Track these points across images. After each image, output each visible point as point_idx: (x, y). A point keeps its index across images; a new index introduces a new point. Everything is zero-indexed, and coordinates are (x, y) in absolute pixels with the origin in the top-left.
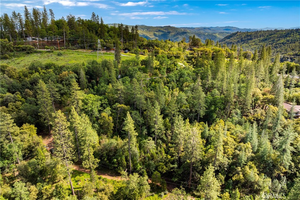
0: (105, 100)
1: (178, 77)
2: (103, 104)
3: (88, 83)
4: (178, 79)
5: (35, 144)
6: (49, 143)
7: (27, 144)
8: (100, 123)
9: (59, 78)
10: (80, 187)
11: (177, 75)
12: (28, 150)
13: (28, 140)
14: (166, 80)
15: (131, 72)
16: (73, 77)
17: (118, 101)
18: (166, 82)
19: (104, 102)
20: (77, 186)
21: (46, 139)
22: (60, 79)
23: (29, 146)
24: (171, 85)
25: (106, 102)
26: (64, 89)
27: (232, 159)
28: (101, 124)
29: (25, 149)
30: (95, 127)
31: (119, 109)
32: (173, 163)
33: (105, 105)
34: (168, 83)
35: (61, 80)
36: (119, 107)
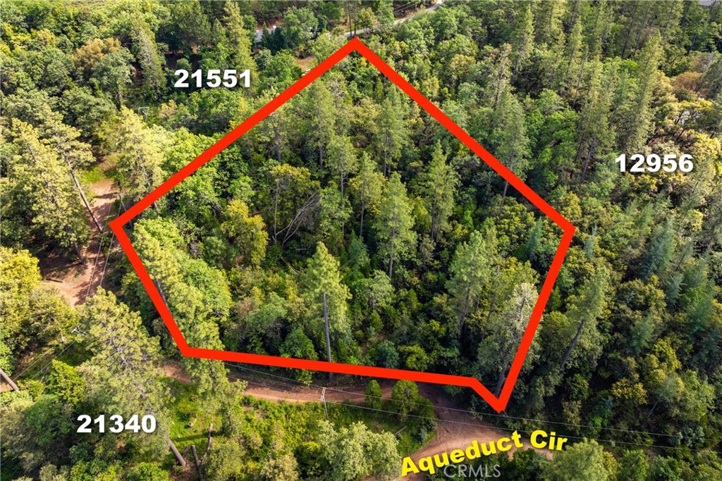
0: (233, 149)
1: (433, 37)
2: (226, 162)
3: (167, 69)
4: (432, 43)
5: (40, 319)
6: (81, 288)
7: (17, 318)
8: (227, 232)
9: (77, 66)
10: (195, 434)
11: (428, 28)
12: (24, 334)
13: (18, 306)
14: (398, 48)
15: (292, 28)
16: (121, 60)
17: (271, 152)
18: (400, 54)
19: (231, 156)
20: (188, 433)
21: (70, 277)
22: (80, 68)
23: (26, 324)
24: (416, 66)
25: (236, 154)
26: (98, 104)
27: (612, 332)
28: (231, 234)
29: (17, 335)
30: (214, 246)
31: (277, 180)
32: (445, 342)
33: (232, 165)
34: (406, 58)
35: (83, 69)
36: (278, 175)
